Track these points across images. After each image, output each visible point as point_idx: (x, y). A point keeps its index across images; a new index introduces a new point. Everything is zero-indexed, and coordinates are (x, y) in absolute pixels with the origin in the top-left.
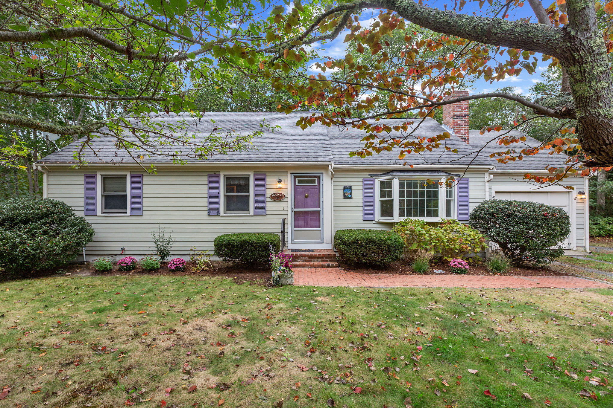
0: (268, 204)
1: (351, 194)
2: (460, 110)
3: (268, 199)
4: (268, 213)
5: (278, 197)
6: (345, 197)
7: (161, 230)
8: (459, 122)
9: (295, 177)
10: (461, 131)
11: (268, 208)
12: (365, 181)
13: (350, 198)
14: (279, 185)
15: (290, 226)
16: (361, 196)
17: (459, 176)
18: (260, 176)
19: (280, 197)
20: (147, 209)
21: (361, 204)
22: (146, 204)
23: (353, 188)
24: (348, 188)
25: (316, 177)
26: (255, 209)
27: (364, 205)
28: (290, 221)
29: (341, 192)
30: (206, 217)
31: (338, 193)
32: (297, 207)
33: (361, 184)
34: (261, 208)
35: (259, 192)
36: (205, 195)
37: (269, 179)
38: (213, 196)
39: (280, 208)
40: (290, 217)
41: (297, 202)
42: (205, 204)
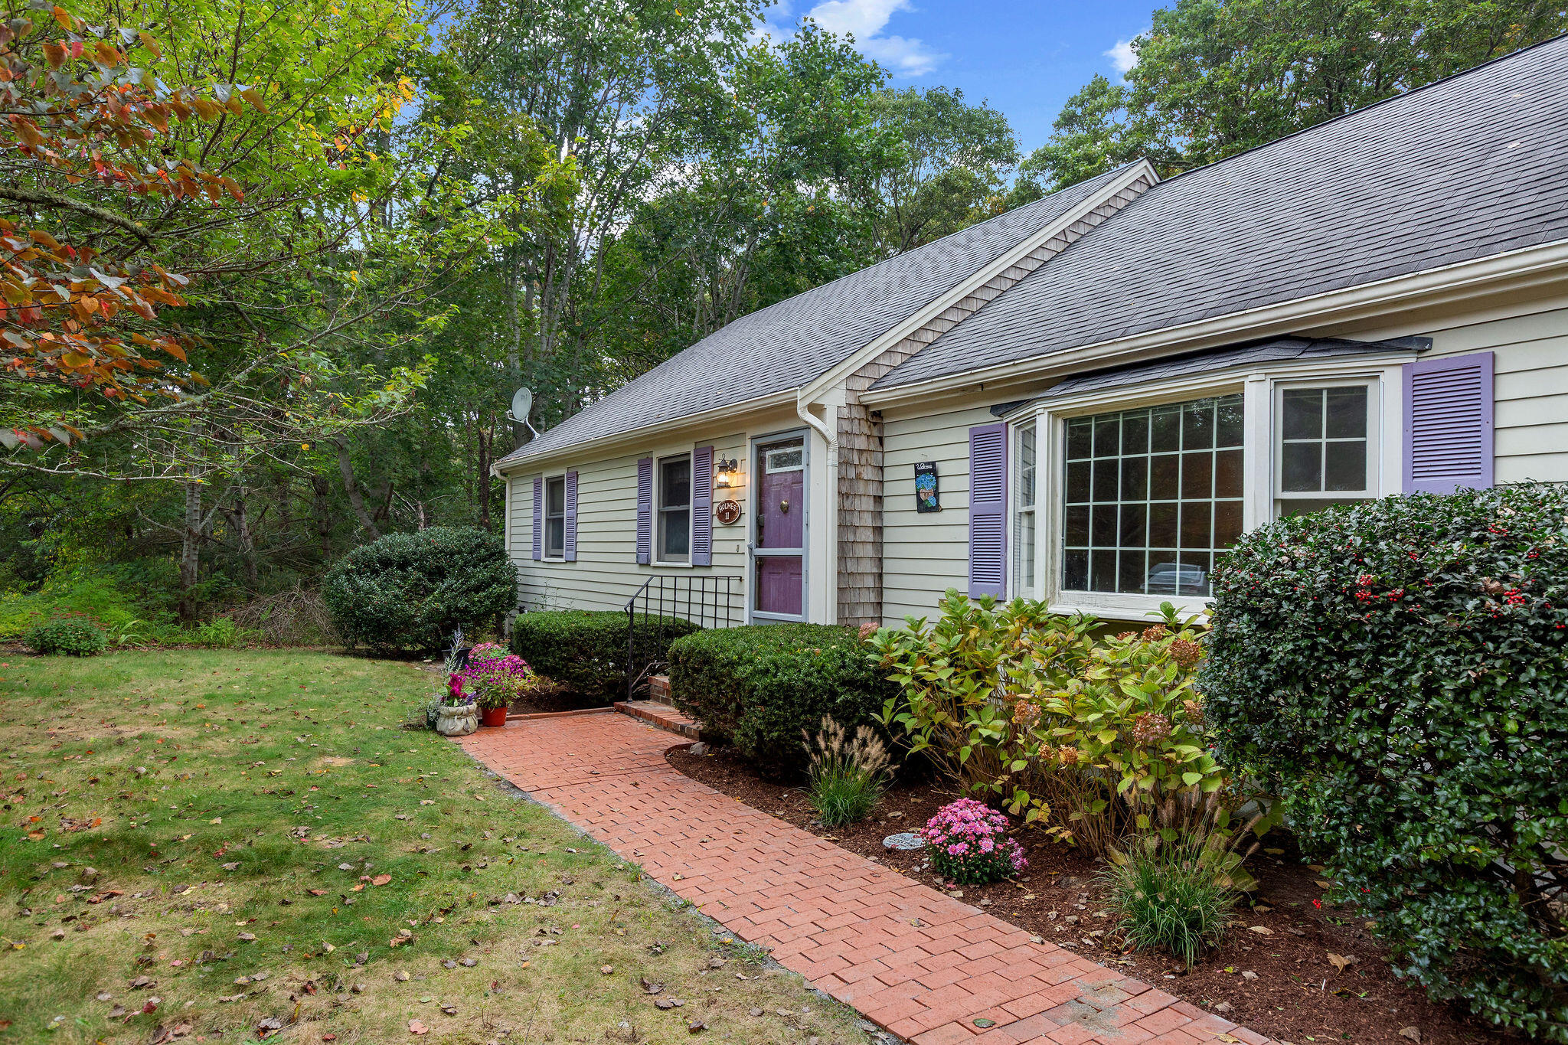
0: (717, 534)
1: (937, 495)
3: (716, 522)
4: (715, 560)
5: (729, 515)
6: (923, 507)
9: (760, 449)
11: (716, 547)
12: (977, 437)
13: (937, 509)
14: (722, 478)
15: (747, 602)
16: (965, 500)
17: (1421, 345)
18: (705, 454)
19: (732, 513)
20: (580, 547)
21: (965, 534)
22: (580, 537)
23: (943, 469)
24: (928, 472)
25: (799, 442)
26: (697, 548)
27: (974, 534)
28: (747, 588)
29: (910, 487)
30: (635, 569)
31: (901, 489)
32: (760, 543)
33: (965, 450)
34: (705, 545)
35: (703, 501)
36: (634, 515)
37: (717, 460)
38: (643, 516)
39: (731, 547)
40: (747, 573)
41: (760, 527)
42: (634, 537)
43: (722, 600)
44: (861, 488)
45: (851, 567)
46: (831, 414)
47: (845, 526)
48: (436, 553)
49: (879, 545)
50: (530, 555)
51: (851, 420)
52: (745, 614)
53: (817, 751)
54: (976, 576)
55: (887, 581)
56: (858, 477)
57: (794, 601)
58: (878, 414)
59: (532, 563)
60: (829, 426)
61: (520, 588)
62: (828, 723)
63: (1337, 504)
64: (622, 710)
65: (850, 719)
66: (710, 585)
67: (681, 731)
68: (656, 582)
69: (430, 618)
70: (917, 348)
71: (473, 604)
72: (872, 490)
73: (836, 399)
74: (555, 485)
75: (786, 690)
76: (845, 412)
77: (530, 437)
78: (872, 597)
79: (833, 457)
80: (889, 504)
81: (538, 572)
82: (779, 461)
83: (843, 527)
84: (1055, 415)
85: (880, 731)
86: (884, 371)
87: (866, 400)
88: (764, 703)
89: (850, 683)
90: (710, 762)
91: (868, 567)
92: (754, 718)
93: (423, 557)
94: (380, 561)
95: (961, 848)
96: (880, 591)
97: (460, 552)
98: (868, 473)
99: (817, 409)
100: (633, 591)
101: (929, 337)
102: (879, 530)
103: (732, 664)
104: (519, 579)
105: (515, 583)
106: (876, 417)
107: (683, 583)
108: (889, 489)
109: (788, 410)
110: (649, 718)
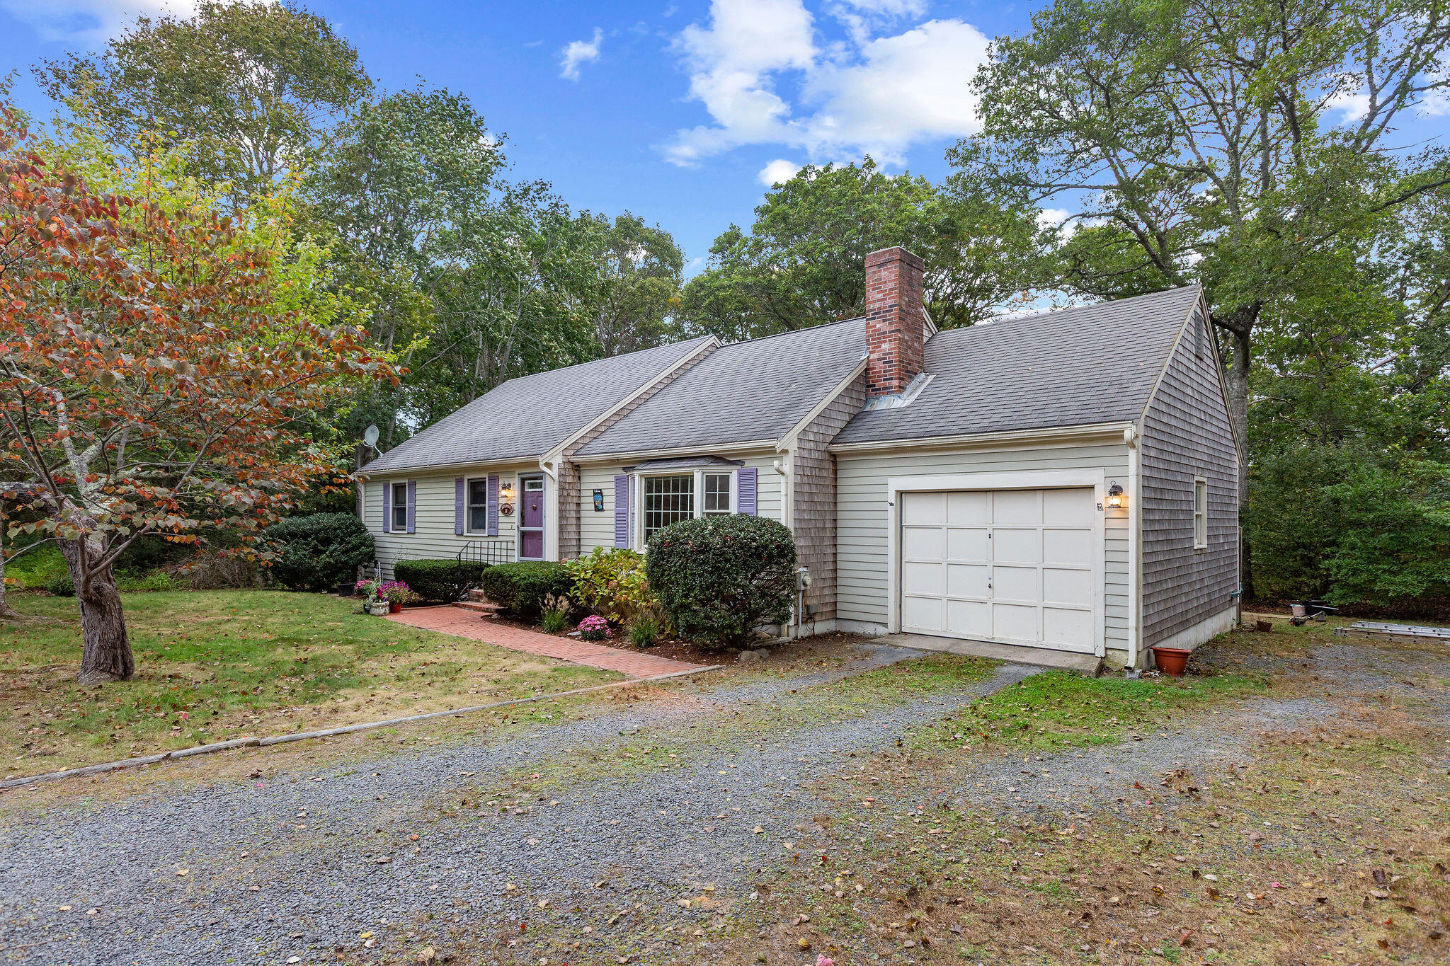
0: (500, 520)
1: (602, 504)
2: (880, 296)
3: (500, 514)
4: (500, 533)
5: (507, 511)
6: (597, 509)
7: (403, 551)
8: (878, 326)
9: (523, 481)
10: (883, 346)
11: (500, 526)
12: (618, 480)
13: (602, 510)
14: (504, 493)
15: (516, 553)
16: (613, 506)
17: (741, 463)
18: (494, 479)
19: (509, 510)
20: (417, 525)
21: (613, 521)
22: (417, 519)
23: (605, 493)
24: (598, 493)
25: (541, 478)
26: (490, 527)
27: (616, 521)
28: (517, 546)
29: (591, 500)
30: (454, 537)
31: (588, 501)
32: (523, 525)
33: (613, 485)
34: (494, 525)
35: (493, 503)
36: (453, 508)
37: (501, 482)
38: (459, 509)
39: (509, 526)
40: (517, 539)
41: (523, 517)
42: (453, 520)
43: (504, 553)
44: (570, 500)
45: (565, 536)
46: (555, 468)
47: (562, 516)
48: (326, 529)
49: (579, 525)
50: (381, 529)
51: (565, 469)
52: (515, 558)
53: (545, 605)
54: (617, 539)
55: (583, 542)
56: (568, 495)
57: (539, 551)
58: (578, 466)
59: (382, 534)
60: (554, 473)
61: (377, 549)
62: (549, 595)
63: (720, 514)
64: (456, 606)
65: (557, 594)
66: (498, 545)
67: (487, 610)
68: (471, 544)
69: (324, 568)
70: (597, 434)
71: (351, 558)
72: (575, 500)
73: (558, 460)
74: (399, 489)
75: (533, 585)
76: (562, 466)
77: (377, 456)
78: (576, 549)
79: (556, 486)
80: (583, 507)
81: (387, 539)
82: (532, 486)
83: (561, 518)
84: (642, 476)
85: (568, 598)
86: (580, 446)
87: (572, 460)
88: (524, 590)
89: (559, 582)
90: (501, 619)
91: (574, 536)
92: (521, 596)
93: (317, 532)
94: (289, 534)
95: (589, 629)
96: (579, 546)
97: (340, 528)
98: (573, 493)
99: (548, 465)
100: (459, 550)
101: (603, 429)
102: (578, 519)
103: (511, 577)
104: (377, 544)
105: (373, 546)
106: (577, 468)
107: (484, 545)
108: (583, 500)
109: (536, 464)
110: (470, 607)
